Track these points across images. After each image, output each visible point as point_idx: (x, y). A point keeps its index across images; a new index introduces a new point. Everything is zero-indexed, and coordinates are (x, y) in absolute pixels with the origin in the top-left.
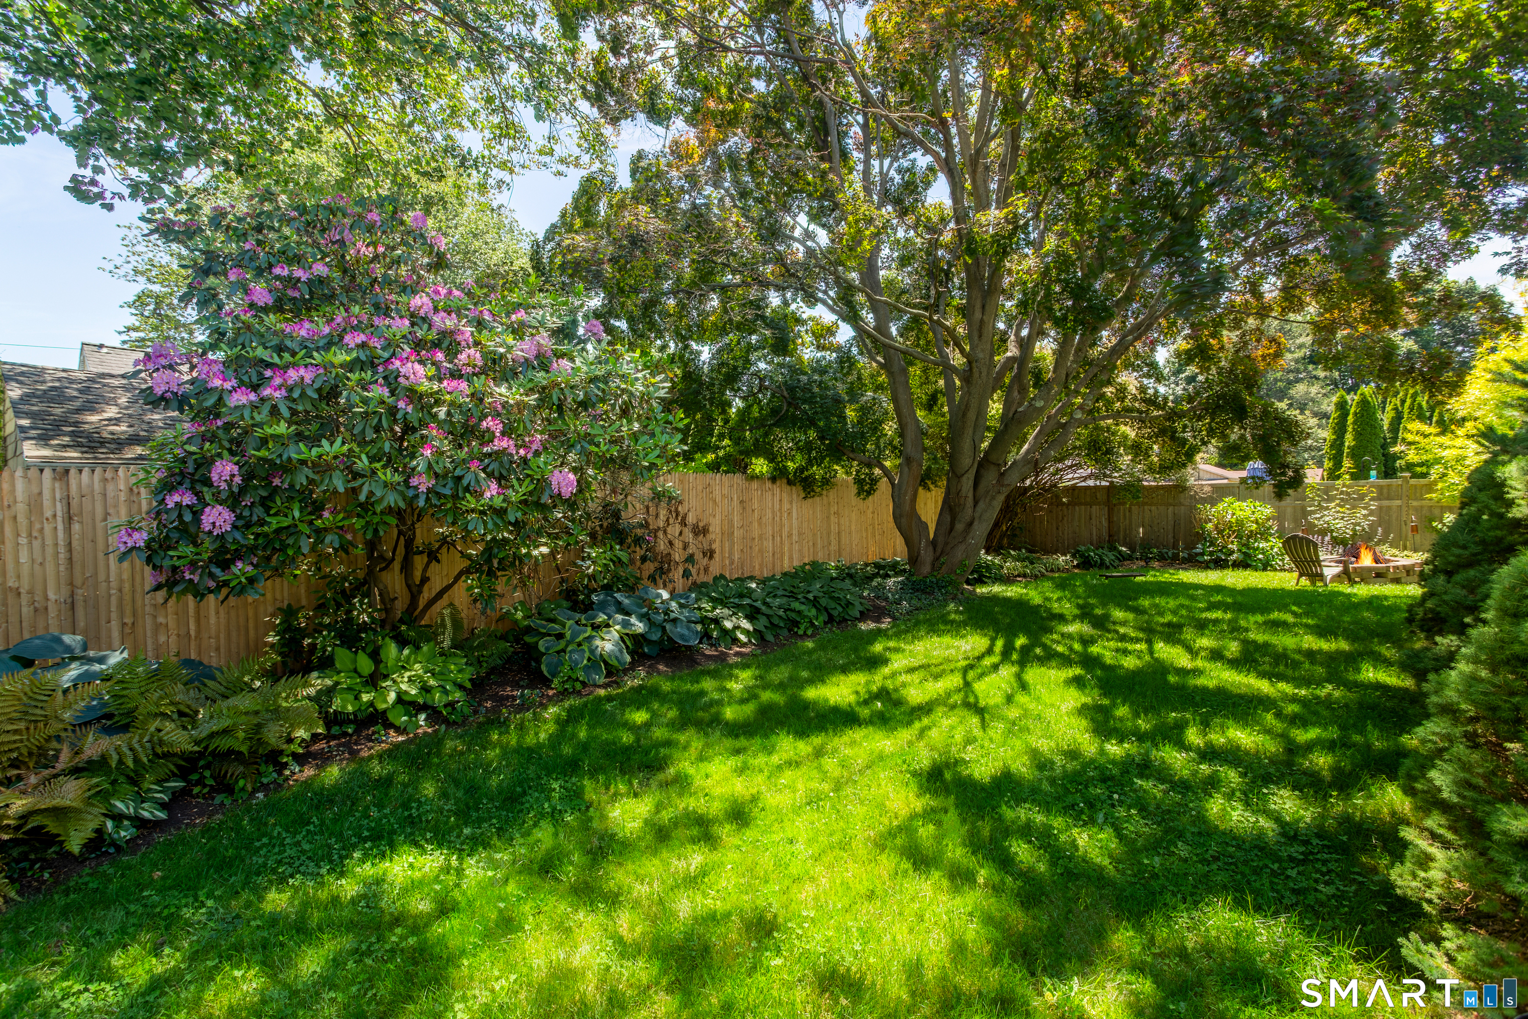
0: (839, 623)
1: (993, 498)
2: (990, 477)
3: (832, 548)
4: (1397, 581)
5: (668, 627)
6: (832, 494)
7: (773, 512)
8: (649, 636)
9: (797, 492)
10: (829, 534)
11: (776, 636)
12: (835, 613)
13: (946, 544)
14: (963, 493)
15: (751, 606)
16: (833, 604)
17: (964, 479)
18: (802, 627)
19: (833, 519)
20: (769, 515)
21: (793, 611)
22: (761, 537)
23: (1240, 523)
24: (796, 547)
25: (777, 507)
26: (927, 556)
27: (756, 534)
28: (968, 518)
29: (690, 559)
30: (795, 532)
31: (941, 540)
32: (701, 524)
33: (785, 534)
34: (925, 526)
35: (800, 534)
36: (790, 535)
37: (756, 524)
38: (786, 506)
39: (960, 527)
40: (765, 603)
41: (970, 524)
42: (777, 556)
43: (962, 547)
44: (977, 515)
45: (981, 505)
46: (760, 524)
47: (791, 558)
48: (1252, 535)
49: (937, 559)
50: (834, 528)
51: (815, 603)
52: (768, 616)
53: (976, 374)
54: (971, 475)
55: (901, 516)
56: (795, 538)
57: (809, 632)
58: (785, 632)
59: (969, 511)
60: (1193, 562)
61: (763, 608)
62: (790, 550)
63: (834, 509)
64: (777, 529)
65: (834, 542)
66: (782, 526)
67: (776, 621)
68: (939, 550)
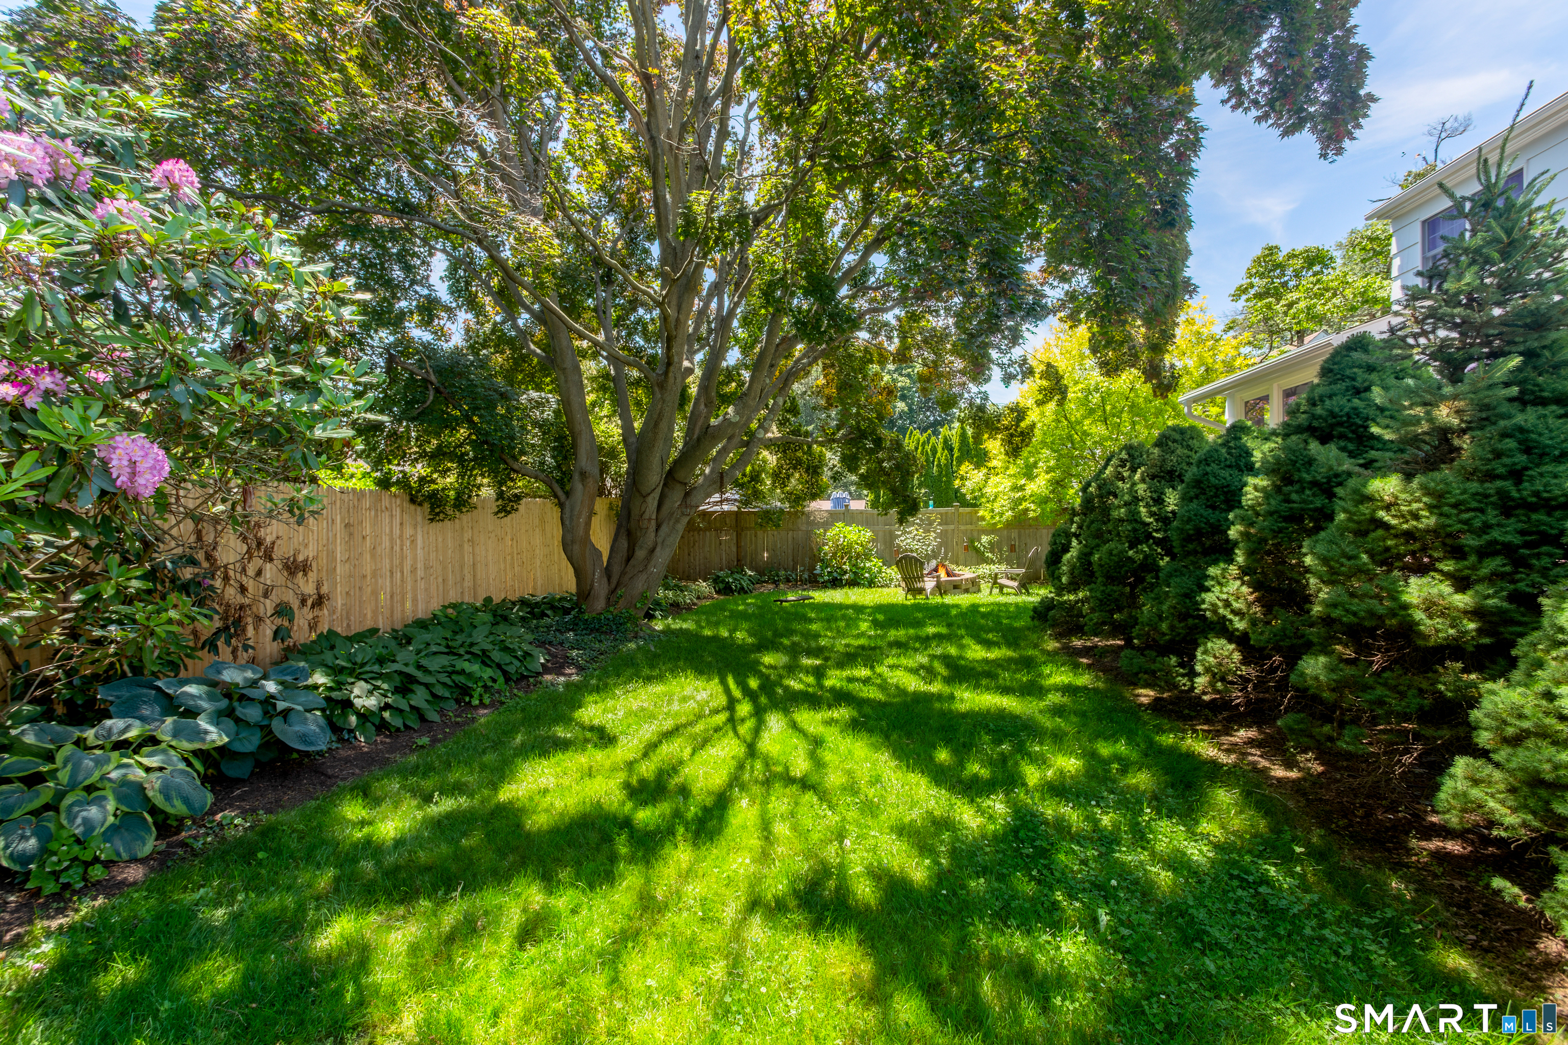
0: (517, 682)
1: (677, 521)
2: (675, 497)
3: (466, 584)
4: (967, 591)
5: (277, 725)
6: (465, 518)
7: (392, 540)
8: (238, 747)
9: (421, 513)
10: (462, 567)
11: (441, 712)
12: (511, 669)
13: (623, 573)
14: (646, 516)
15: (400, 673)
16: (508, 658)
17: (650, 499)
18: (476, 695)
19: (467, 547)
20: (386, 543)
21: (462, 672)
22: (374, 574)
23: (850, 546)
24: (421, 585)
25: (397, 531)
26: (601, 588)
27: (368, 569)
28: (650, 543)
29: (283, 610)
30: (420, 565)
31: (616, 570)
32: (301, 558)
33: (407, 569)
34: (599, 554)
35: (427, 568)
36: (414, 570)
37: (368, 557)
38: (408, 531)
39: (640, 554)
40: (419, 667)
41: (652, 551)
42: (397, 598)
43: (643, 577)
44: (660, 540)
45: (665, 529)
46: (373, 556)
47: (415, 600)
48: (858, 556)
49: (613, 591)
50: (468, 559)
51: (484, 658)
52: (427, 686)
53: (671, 380)
54: (656, 495)
55: (573, 542)
56: (420, 573)
57: (487, 701)
58: (452, 705)
59: (651, 535)
60: (815, 582)
61: (419, 674)
62: (414, 590)
63: (467, 535)
64: (397, 562)
65: (468, 577)
66: (403, 558)
67: (440, 691)
68: (614, 581)
